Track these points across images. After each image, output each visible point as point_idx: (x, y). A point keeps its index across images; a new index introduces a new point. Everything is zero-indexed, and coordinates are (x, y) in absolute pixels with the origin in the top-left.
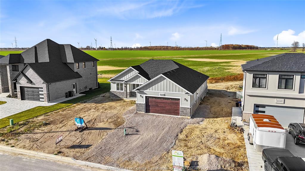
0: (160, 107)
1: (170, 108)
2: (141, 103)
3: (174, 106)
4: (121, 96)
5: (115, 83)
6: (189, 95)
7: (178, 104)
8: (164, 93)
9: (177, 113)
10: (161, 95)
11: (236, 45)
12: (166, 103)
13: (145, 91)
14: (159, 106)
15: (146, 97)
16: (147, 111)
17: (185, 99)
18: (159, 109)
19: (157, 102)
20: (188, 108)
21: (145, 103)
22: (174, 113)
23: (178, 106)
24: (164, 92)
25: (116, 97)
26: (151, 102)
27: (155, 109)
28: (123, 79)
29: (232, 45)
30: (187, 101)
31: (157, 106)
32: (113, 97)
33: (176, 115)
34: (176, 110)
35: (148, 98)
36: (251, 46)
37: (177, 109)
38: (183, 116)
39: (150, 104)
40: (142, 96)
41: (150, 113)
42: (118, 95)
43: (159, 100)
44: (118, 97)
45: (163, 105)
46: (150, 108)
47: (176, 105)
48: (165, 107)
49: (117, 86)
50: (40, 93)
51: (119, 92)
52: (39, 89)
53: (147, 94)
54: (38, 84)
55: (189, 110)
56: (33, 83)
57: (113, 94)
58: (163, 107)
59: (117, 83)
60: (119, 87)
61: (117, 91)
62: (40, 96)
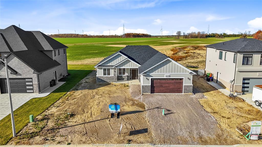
0: (165, 87)
1: (174, 87)
2: (147, 85)
3: (177, 85)
4: (108, 81)
5: (101, 69)
6: (191, 75)
7: (182, 83)
8: (169, 75)
9: (180, 91)
10: (166, 76)
12: (171, 83)
13: (151, 74)
15: (152, 79)
16: (153, 91)
17: (188, 78)
18: (163, 89)
19: (162, 83)
20: (191, 86)
21: (150, 85)
22: (177, 91)
23: (181, 85)
24: (169, 73)
25: (103, 82)
26: (156, 83)
27: (159, 89)
28: (110, 64)
30: (190, 79)
31: (162, 86)
32: (100, 82)
33: (179, 93)
34: (179, 89)
35: (153, 80)
37: (180, 87)
38: (186, 93)
39: (154, 85)
40: (148, 79)
41: (154, 93)
42: (105, 80)
43: (163, 81)
44: (105, 81)
45: (167, 85)
46: (155, 89)
47: (179, 84)
48: (169, 87)
49: (104, 71)
50: (27, 84)
51: (106, 77)
52: (26, 80)
53: (153, 77)
54: (26, 74)
55: (192, 88)
56: (18, 73)
57: (100, 79)
58: (167, 87)
59: (104, 68)
60: (106, 72)
61: (104, 76)
62: (27, 87)
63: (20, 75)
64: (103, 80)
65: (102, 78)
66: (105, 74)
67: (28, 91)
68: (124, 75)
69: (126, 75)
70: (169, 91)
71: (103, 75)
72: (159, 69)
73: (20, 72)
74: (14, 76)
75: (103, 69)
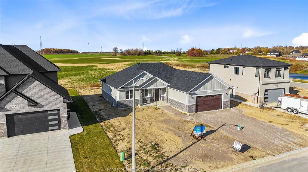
1: (214, 104)
3: (217, 101)
4: (131, 105)
5: (123, 91)
7: (221, 99)
8: (211, 91)
9: (219, 107)
10: (209, 93)
11: (57, 49)
12: (211, 100)
13: (196, 92)
14: (206, 103)
15: (196, 97)
16: (197, 110)
17: (227, 94)
18: (205, 107)
19: (204, 101)
20: (229, 101)
21: (195, 103)
24: (211, 90)
25: (125, 107)
26: (199, 102)
27: (202, 107)
29: (54, 49)
30: (228, 95)
31: (204, 104)
32: (121, 108)
35: (198, 98)
36: (71, 50)
37: (219, 103)
38: (225, 108)
39: (198, 104)
40: (193, 97)
41: (198, 112)
42: (128, 104)
43: (206, 99)
44: (128, 106)
45: (209, 102)
46: (199, 108)
47: (219, 101)
48: (211, 104)
49: (126, 94)
50: (50, 118)
51: (129, 100)
52: (49, 113)
53: (197, 95)
54: (51, 104)
55: (229, 103)
56: (39, 104)
57: (121, 104)
58: (209, 104)
59: (127, 90)
60: (129, 95)
61: (127, 99)
62: (50, 123)
63: (42, 106)
64: (125, 105)
65: (124, 103)
66: (127, 97)
67: (50, 128)
68: (147, 97)
69: (149, 96)
70: (210, 108)
71: (125, 99)
72: (203, 87)
73: (43, 102)
74: (33, 109)
75: (125, 91)
